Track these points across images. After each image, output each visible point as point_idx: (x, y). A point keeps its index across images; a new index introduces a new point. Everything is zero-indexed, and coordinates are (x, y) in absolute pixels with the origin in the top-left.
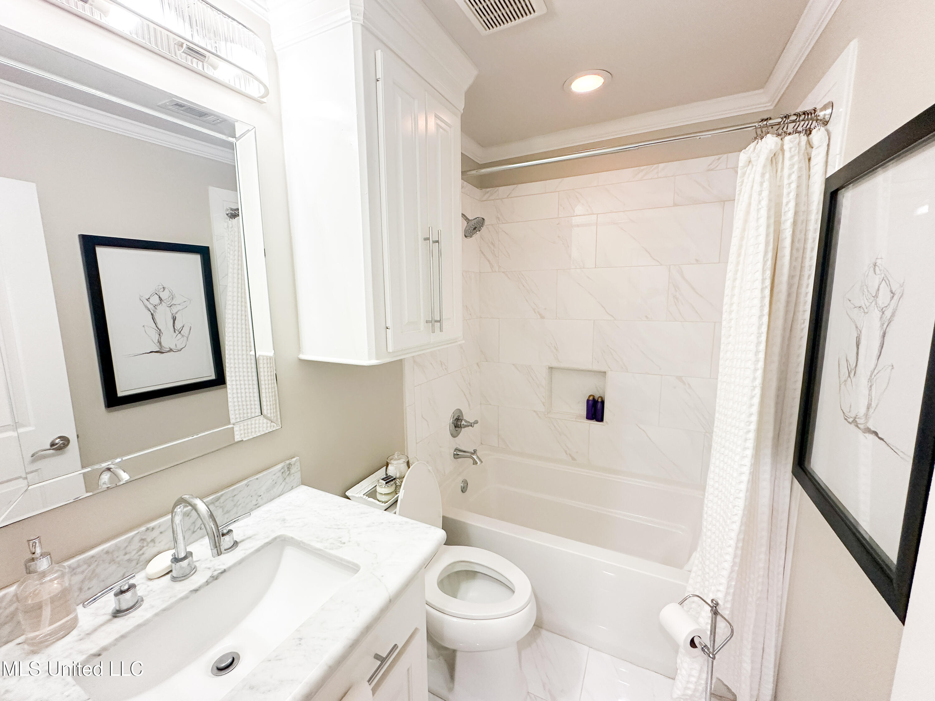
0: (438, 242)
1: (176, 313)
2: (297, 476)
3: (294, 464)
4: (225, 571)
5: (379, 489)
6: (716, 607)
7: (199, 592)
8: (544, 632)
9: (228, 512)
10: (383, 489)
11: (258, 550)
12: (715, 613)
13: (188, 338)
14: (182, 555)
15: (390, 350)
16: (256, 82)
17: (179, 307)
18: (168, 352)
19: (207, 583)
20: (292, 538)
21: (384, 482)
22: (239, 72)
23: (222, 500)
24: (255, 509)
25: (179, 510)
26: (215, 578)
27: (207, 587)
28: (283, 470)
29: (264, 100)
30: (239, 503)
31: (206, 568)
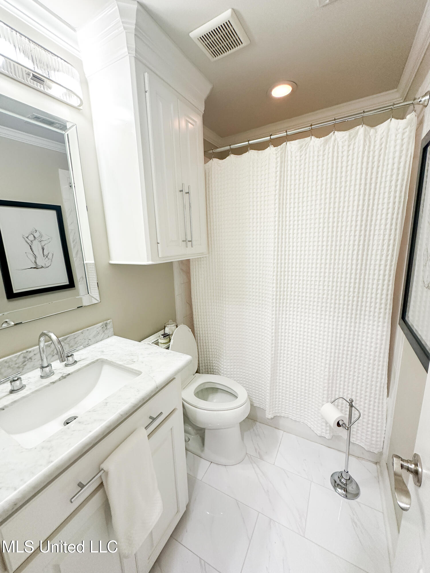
0: (188, 193)
1: (44, 245)
2: (111, 331)
3: (109, 323)
4: (69, 374)
5: (160, 341)
6: (352, 403)
7: (55, 384)
8: (258, 424)
9: (72, 347)
10: (162, 341)
11: (88, 365)
12: (351, 406)
13: (52, 260)
14: (46, 365)
15: (160, 256)
16: (75, 96)
17: (46, 242)
18: (41, 268)
19: (60, 379)
20: (107, 360)
21: (163, 336)
22: (65, 90)
23: (68, 340)
24: (87, 346)
25: (42, 339)
26: (64, 377)
27: (60, 382)
28: (102, 326)
29: (81, 108)
30: (77, 343)
31: (59, 373)
